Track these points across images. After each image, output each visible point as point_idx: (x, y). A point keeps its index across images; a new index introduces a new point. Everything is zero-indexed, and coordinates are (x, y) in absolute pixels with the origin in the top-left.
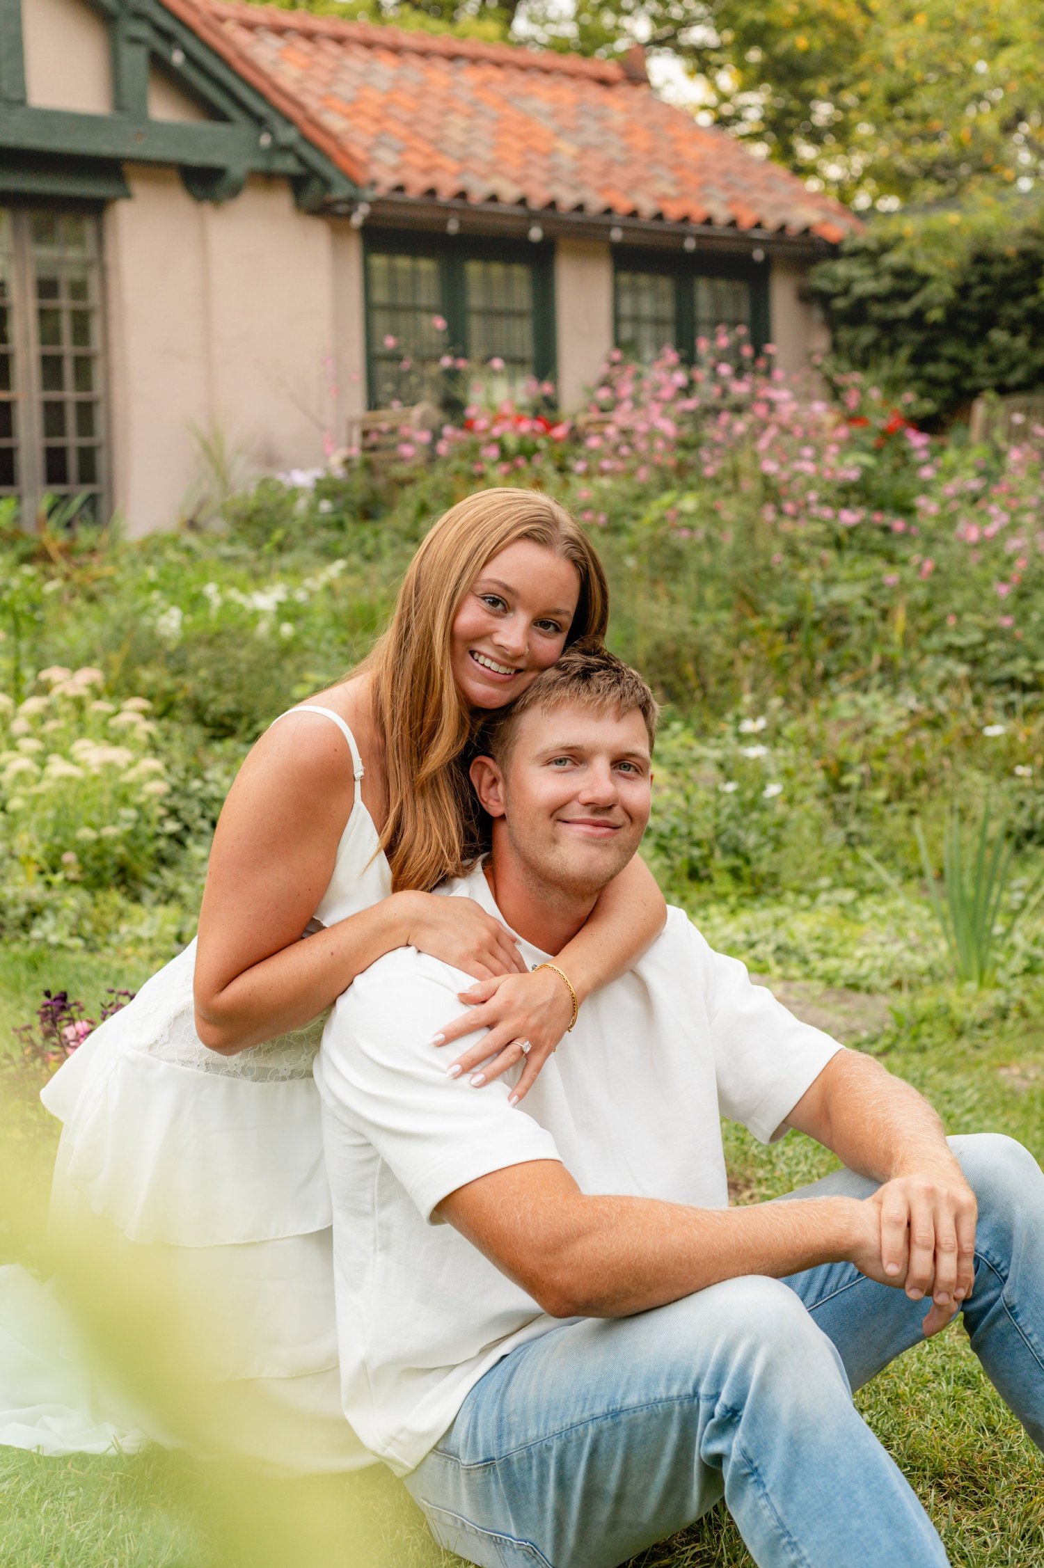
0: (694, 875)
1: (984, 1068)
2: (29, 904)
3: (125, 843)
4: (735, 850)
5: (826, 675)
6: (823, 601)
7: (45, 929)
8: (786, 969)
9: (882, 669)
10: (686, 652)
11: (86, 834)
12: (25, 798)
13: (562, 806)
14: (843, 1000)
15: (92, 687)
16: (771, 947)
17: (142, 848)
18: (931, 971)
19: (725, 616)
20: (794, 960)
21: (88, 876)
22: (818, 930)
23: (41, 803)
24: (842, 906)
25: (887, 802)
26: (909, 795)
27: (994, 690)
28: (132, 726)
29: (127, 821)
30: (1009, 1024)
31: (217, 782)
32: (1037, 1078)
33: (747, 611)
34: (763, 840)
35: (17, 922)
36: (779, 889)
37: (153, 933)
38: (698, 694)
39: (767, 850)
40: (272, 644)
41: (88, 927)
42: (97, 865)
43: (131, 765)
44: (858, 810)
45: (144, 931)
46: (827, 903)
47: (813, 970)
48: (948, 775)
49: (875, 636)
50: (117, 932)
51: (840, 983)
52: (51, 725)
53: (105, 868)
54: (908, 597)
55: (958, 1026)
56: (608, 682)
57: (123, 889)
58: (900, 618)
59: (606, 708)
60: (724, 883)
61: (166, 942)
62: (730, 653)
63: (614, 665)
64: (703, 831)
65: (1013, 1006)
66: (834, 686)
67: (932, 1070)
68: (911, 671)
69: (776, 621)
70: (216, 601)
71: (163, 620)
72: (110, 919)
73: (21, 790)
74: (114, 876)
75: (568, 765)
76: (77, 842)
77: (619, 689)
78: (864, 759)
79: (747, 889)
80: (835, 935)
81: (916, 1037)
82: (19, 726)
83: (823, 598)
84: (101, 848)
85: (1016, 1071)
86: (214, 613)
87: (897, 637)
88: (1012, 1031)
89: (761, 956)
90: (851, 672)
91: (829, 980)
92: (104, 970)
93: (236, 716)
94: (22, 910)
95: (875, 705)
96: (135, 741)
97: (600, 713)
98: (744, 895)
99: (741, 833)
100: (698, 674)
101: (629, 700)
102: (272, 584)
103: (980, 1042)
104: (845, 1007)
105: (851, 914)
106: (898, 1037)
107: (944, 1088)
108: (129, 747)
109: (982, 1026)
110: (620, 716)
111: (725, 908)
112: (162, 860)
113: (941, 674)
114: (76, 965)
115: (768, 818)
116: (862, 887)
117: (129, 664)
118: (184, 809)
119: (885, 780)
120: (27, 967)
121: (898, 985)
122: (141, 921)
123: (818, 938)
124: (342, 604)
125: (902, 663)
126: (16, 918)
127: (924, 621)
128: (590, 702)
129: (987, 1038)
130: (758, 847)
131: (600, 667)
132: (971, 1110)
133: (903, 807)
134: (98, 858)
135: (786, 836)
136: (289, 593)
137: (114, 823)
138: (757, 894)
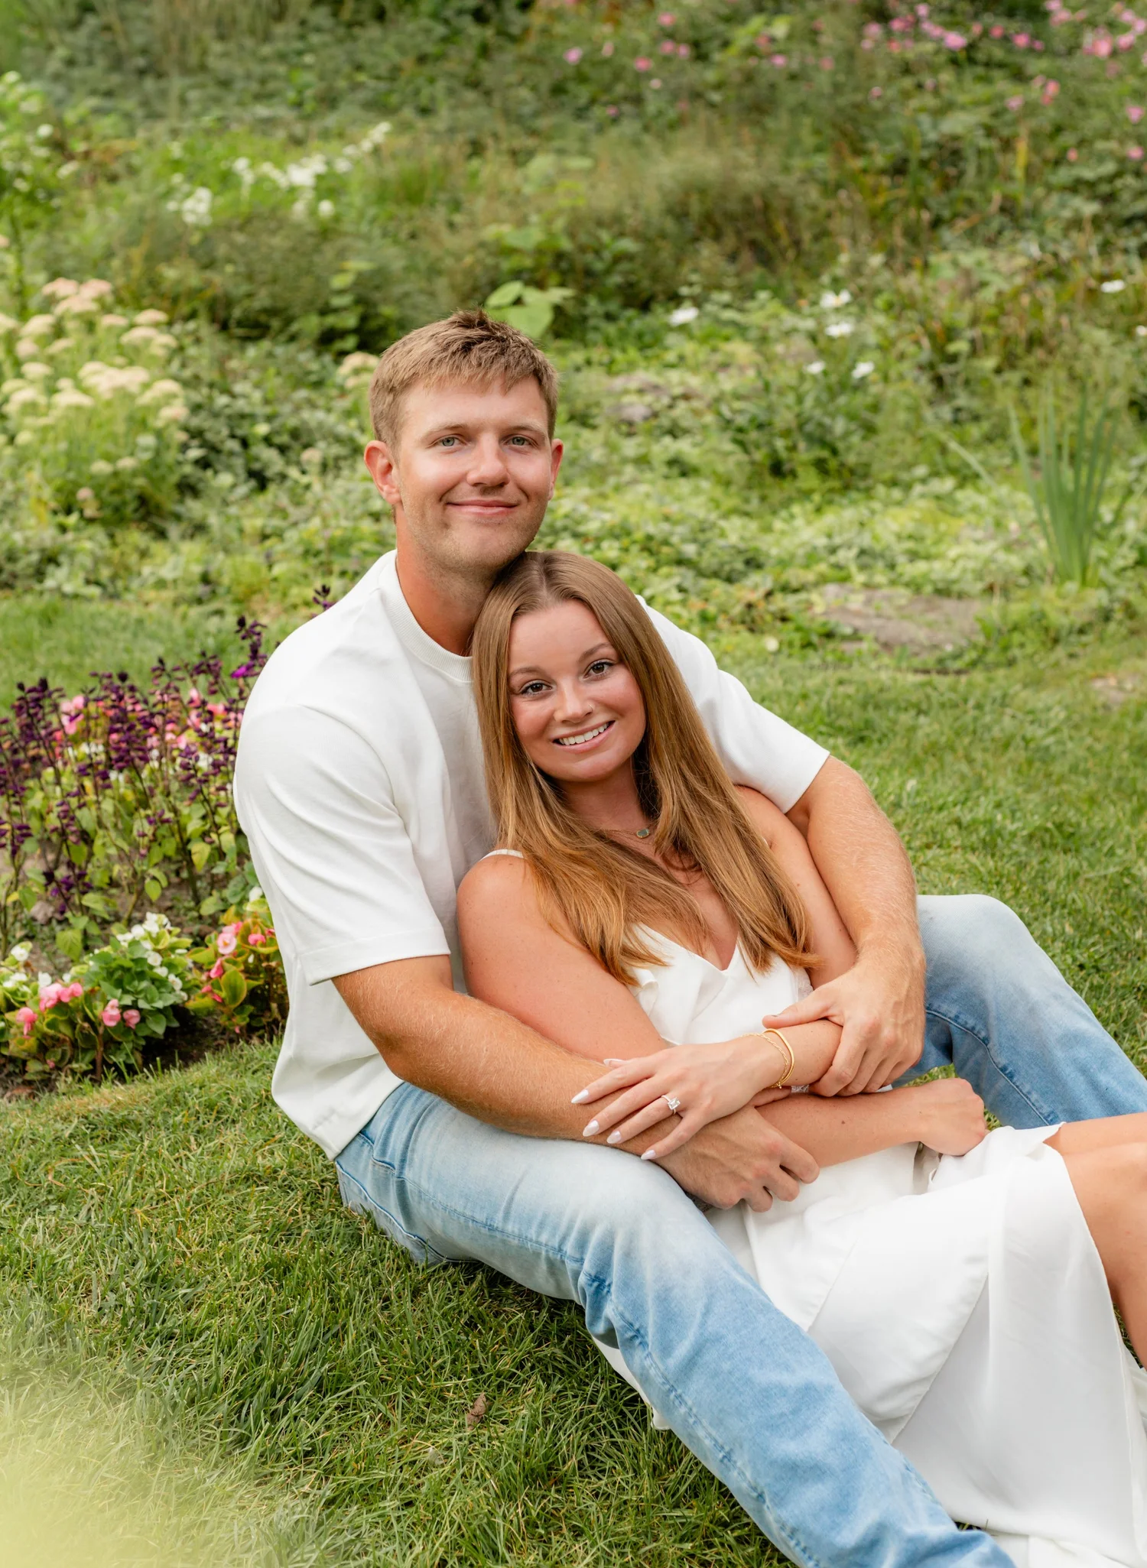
0: (778, 469)
1: (1076, 682)
2: (43, 550)
3: (146, 474)
4: (822, 439)
5: (937, 223)
6: (932, 136)
7: (57, 578)
8: (871, 576)
9: (1003, 210)
10: (777, 204)
11: (101, 467)
12: (35, 431)
13: (451, 488)
14: (931, 608)
15: (100, 300)
16: (854, 551)
17: (163, 478)
18: (1027, 572)
19: (821, 160)
20: (880, 565)
21: (107, 513)
22: (910, 527)
23: (51, 435)
24: (938, 498)
25: (998, 371)
26: (1021, 363)
27: (1125, 231)
28: (148, 341)
29: (146, 449)
30: (1112, 627)
31: (245, 396)
32: (1134, 690)
33: (846, 151)
34: (853, 426)
35: (31, 571)
36: (870, 482)
37: (178, 574)
38: (791, 254)
39: (855, 439)
40: (311, 227)
41: (105, 573)
42: (115, 499)
43: (146, 386)
44: (967, 383)
45: (167, 573)
46: (923, 496)
47: (901, 575)
48: (1067, 336)
49: (995, 172)
50: (139, 574)
51: (928, 589)
52: (60, 345)
53: (124, 503)
54: (1033, 123)
55: (1052, 634)
56: (491, 354)
57: (144, 525)
58: (1022, 147)
59: (490, 383)
60: (809, 479)
61: (190, 584)
62: (826, 205)
63: (499, 334)
64: (785, 418)
65: (1117, 606)
66: (947, 235)
67: (1018, 687)
68: (1034, 213)
69: (880, 161)
70: (248, 178)
71: (189, 204)
72: (133, 559)
73: (29, 421)
74: (136, 510)
75: (456, 444)
76: (92, 477)
77: (503, 360)
78: (974, 322)
79: (835, 483)
80: (928, 532)
81: (1006, 648)
82: (24, 348)
83: (931, 132)
84: (118, 483)
85: (1112, 682)
86: (245, 192)
87: (1019, 173)
88: (1113, 636)
89: (842, 562)
90: (965, 217)
91: (915, 586)
92: (123, 621)
93: (272, 312)
94: (35, 557)
95: (979, 264)
96: (153, 358)
97: (483, 388)
98: (831, 490)
99: (827, 421)
100: (790, 230)
101: (515, 372)
102: (308, 155)
103: (1077, 650)
104: (931, 617)
105: (949, 507)
106: (985, 650)
107: (1029, 707)
108: (146, 367)
109: (1082, 631)
110: (506, 389)
111: (809, 507)
112: (188, 488)
113: (1067, 214)
114: (93, 616)
115: (859, 401)
116: (966, 471)
117: (151, 259)
118: (210, 430)
119: (995, 346)
120: (40, 622)
121: (990, 589)
122: (164, 562)
123: (910, 537)
124: (390, 170)
125: (1025, 202)
126: (29, 566)
127: (1051, 152)
128: (471, 378)
129: (1085, 645)
130: (847, 434)
131: (481, 339)
132: (1055, 731)
133: (1014, 377)
134: (115, 491)
135: (879, 420)
136: (329, 163)
137: (132, 454)
138: (846, 488)
